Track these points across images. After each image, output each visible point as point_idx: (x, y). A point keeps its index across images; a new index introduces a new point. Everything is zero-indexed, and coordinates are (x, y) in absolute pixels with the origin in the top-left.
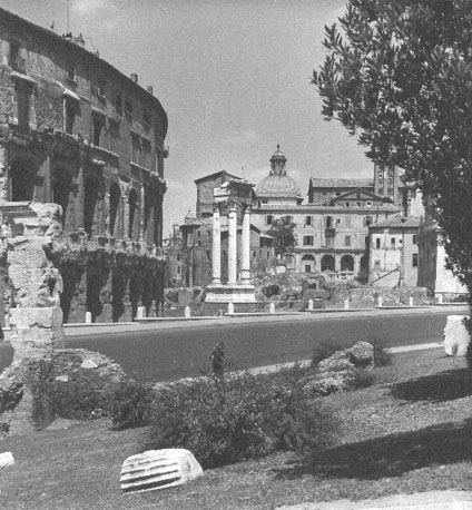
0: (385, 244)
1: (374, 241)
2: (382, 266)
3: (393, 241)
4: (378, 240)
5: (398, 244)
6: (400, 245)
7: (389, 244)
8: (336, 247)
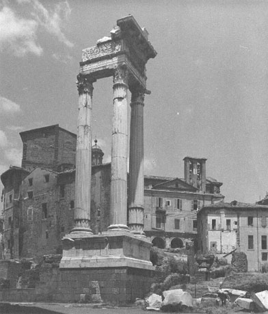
0: (220, 226)
1: (210, 222)
2: (219, 248)
3: (228, 222)
4: (214, 221)
5: (233, 226)
6: (236, 227)
7: (224, 226)
8: (167, 230)
